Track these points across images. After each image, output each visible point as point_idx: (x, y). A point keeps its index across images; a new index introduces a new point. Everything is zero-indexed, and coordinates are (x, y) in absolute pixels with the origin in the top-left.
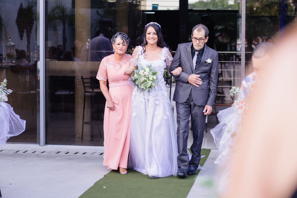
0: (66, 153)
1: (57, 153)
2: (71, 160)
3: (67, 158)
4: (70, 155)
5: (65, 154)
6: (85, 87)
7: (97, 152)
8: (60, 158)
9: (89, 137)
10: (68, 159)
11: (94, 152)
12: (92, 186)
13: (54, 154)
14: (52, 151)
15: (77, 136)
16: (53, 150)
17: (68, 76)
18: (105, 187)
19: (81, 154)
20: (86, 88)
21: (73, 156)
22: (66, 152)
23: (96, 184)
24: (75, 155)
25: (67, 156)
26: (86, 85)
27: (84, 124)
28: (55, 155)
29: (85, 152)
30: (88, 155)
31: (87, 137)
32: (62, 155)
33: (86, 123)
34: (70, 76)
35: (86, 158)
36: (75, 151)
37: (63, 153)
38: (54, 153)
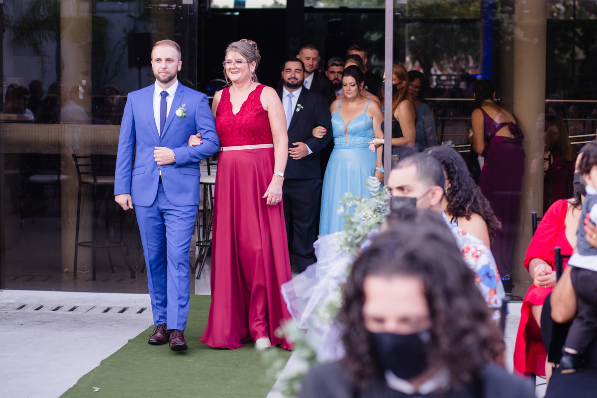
0: (37, 309)
1: (19, 308)
2: (44, 326)
3: (36, 320)
4: (43, 313)
5: (35, 310)
6: (79, 173)
7: (100, 307)
8: (21, 321)
9: (89, 271)
10: (38, 321)
11: (93, 305)
12: (71, 386)
13: (12, 312)
14: (10, 304)
15: (66, 269)
16: (12, 301)
17: (43, 153)
18: (97, 389)
19: (66, 311)
20: (82, 175)
21: (50, 314)
22: (37, 305)
23: (81, 381)
24: (54, 312)
25: (39, 314)
26: (82, 169)
27: (79, 247)
28: (14, 313)
29: (76, 305)
30: (80, 313)
31: (85, 273)
32: (28, 314)
33: (82, 244)
34: (47, 153)
35: (75, 320)
36: (56, 304)
37: (31, 307)
38: (14, 308)
